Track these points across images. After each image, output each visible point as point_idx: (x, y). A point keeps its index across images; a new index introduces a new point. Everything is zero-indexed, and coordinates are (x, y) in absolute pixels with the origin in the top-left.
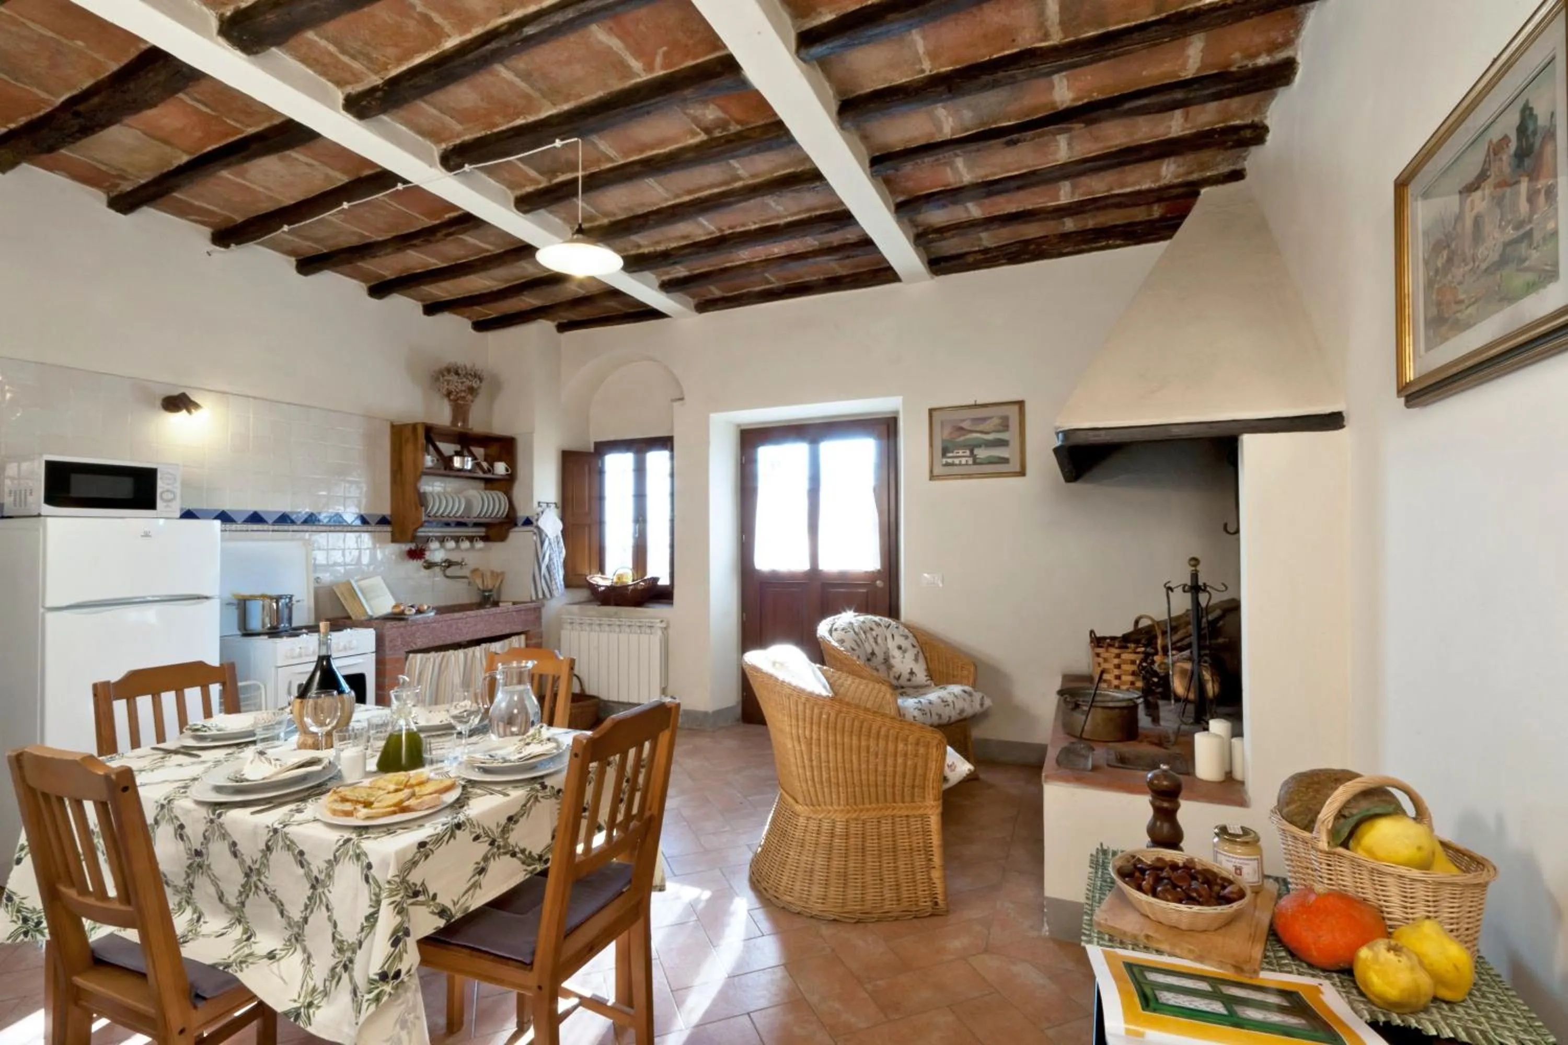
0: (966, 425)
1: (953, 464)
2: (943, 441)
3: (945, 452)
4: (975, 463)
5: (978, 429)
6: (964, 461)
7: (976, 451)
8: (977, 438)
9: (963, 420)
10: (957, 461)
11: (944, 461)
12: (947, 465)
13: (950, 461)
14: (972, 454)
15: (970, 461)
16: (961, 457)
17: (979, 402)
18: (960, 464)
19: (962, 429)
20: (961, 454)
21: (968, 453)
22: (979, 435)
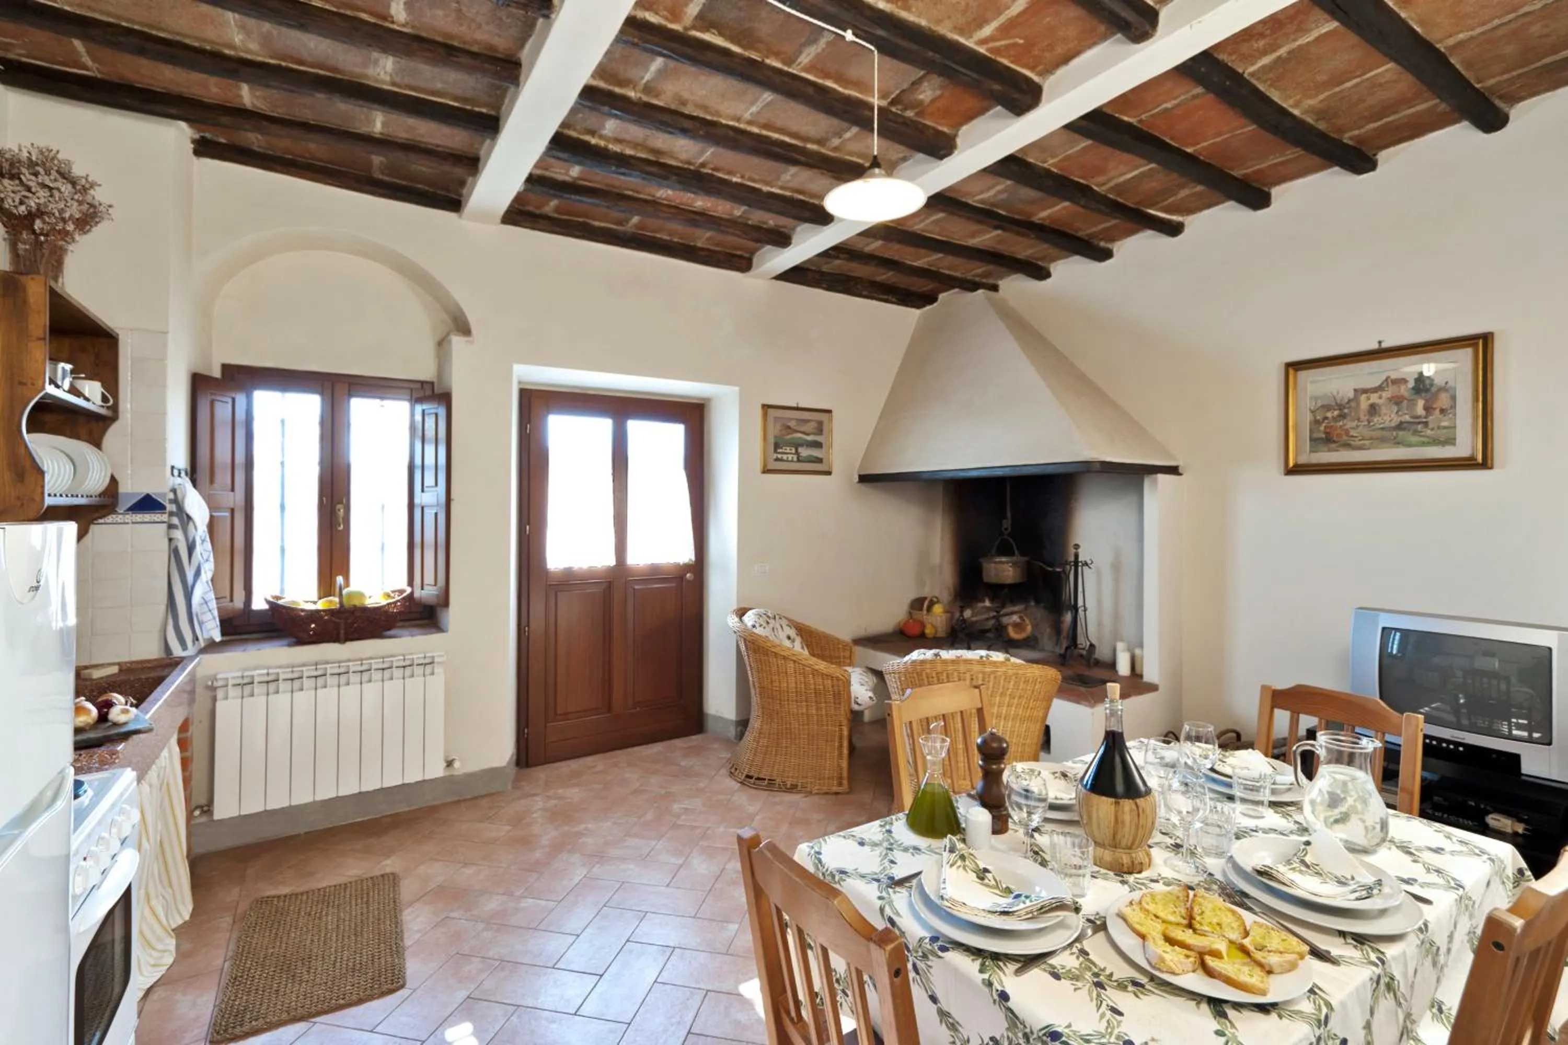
0: (792, 424)
1: (781, 460)
2: (776, 437)
3: (777, 446)
4: (799, 460)
5: (802, 429)
6: (790, 457)
7: (800, 450)
8: (800, 438)
9: (791, 419)
10: (785, 457)
11: (775, 456)
12: (777, 460)
13: (779, 456)
14: (797, 453)
15: (795, 459)
16: (788, 453)
17: (801, 405)
18: (787, 461)
19: (789, 427)
20: (788, 451)
21: (793, 451)
22: (800, 435)
